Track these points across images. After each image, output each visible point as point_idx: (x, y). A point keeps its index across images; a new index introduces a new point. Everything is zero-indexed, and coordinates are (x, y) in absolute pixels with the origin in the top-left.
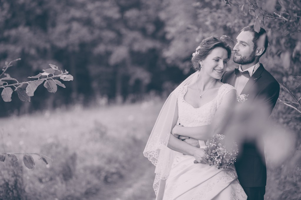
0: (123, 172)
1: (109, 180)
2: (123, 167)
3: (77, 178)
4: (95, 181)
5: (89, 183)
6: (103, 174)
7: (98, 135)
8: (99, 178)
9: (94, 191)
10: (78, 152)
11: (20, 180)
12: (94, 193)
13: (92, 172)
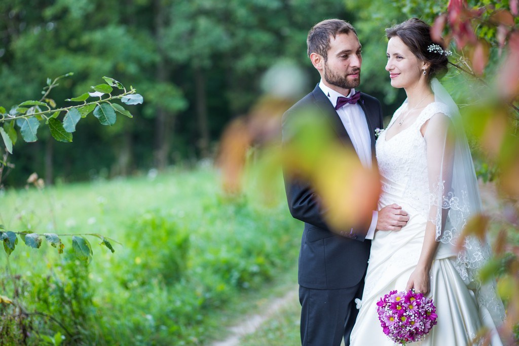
0: (272, 272)
1: (246, 285)
2: (273, 264)
3: (188, 281)
4: (221, 287)
5: (208, 289)
6: (236, 274)
7: (231, 209)
8: (228, 282)
9: (217, 303)
10: (193, 238)
11: (84, 284)
12: (217, 307)
13: (217, 271)
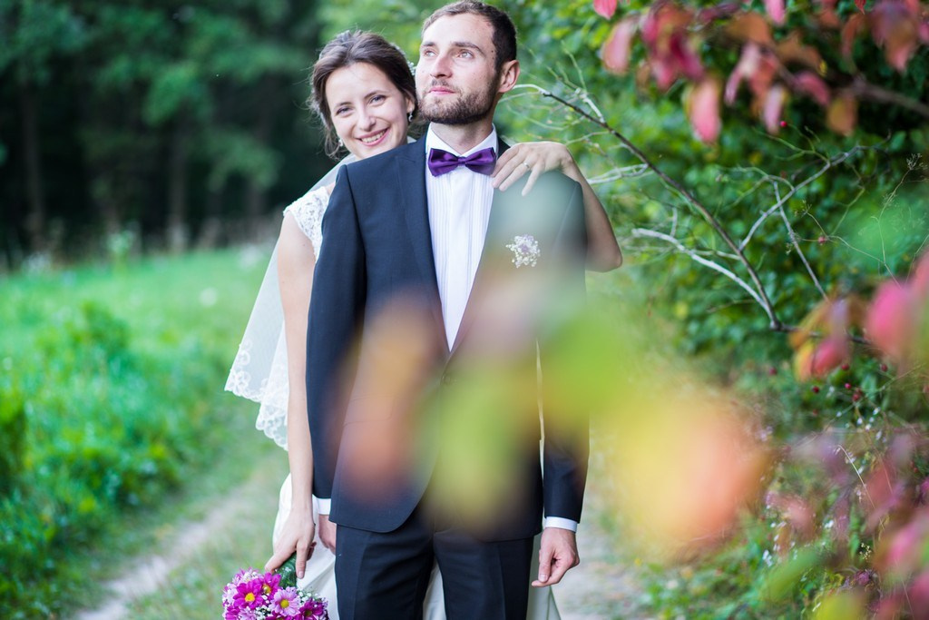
0: (180, 471)
1: (134, 498)
2: (181, 457)
3: (25, 493)
4: (87, 504)
5: (64, 508)
6: (114, 479)
7: (99, 354)
8: (98, 493)
9: (81, 535)
10: (30, 409)
12: (82, 544)
13: (78, 472)
